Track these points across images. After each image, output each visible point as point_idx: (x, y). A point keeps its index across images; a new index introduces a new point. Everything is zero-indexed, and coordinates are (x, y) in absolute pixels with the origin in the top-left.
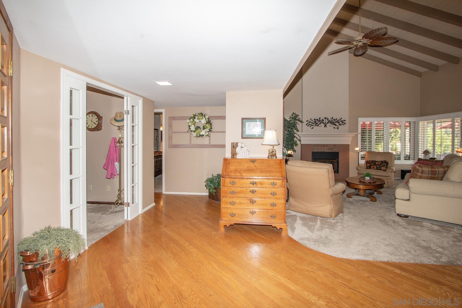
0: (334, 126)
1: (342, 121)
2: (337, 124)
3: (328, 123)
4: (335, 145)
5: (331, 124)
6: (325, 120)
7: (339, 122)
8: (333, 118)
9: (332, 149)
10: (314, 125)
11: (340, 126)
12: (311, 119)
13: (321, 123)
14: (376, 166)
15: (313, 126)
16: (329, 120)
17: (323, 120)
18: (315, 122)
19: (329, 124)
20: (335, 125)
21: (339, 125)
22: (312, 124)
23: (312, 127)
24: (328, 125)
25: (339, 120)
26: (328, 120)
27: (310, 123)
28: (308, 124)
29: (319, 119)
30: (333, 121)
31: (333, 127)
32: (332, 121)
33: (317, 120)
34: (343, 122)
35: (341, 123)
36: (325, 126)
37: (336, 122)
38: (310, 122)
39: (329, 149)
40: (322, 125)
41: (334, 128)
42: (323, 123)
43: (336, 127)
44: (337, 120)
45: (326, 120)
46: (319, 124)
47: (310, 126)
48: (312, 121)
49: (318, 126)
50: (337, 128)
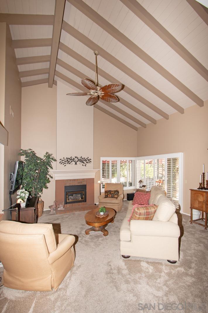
0: (83, 164)
1: (88, 160)
2: (85, 162)
3: (78, 161)
4: (84, 179)
5: (80, 162)
6: (75, 158)
7: (86, 161)
8: (82, 157)
9: (81, 182)
10: (67, 163)
11: (87, 164)
12: (64, 158)
13: (72, 161)
14: (111, 195)
15: (66, 163)
16: (79, 159)
17: (74, 159)
18: (67, 160)
19: (79, 162)
20: (83, 163)
21: (87, 162)
22: (65, 162)
23: (65, 164)
24: (78, 163)
25: (86, 159)
26: (78, 158)
27: (63, 162)
28: (61, 163)
29: (71, 158)
30: (82, 160)
31: (82, 164)
32: (81, 159)
33: (69, 158)
35: (88, 161)
36: (76, 163)
37: (84, 160)
38: (63, 161)
39: (79, 183)
40: (74, 163)
41: (83, 165)
42: (74, 161)
43: (84, 164)
44: (85, 159)
45: (77, 158)
46: (71, 162)
47: (63, 164)
48: (65, 159)
49: (70, 163)
50: (85, 166)
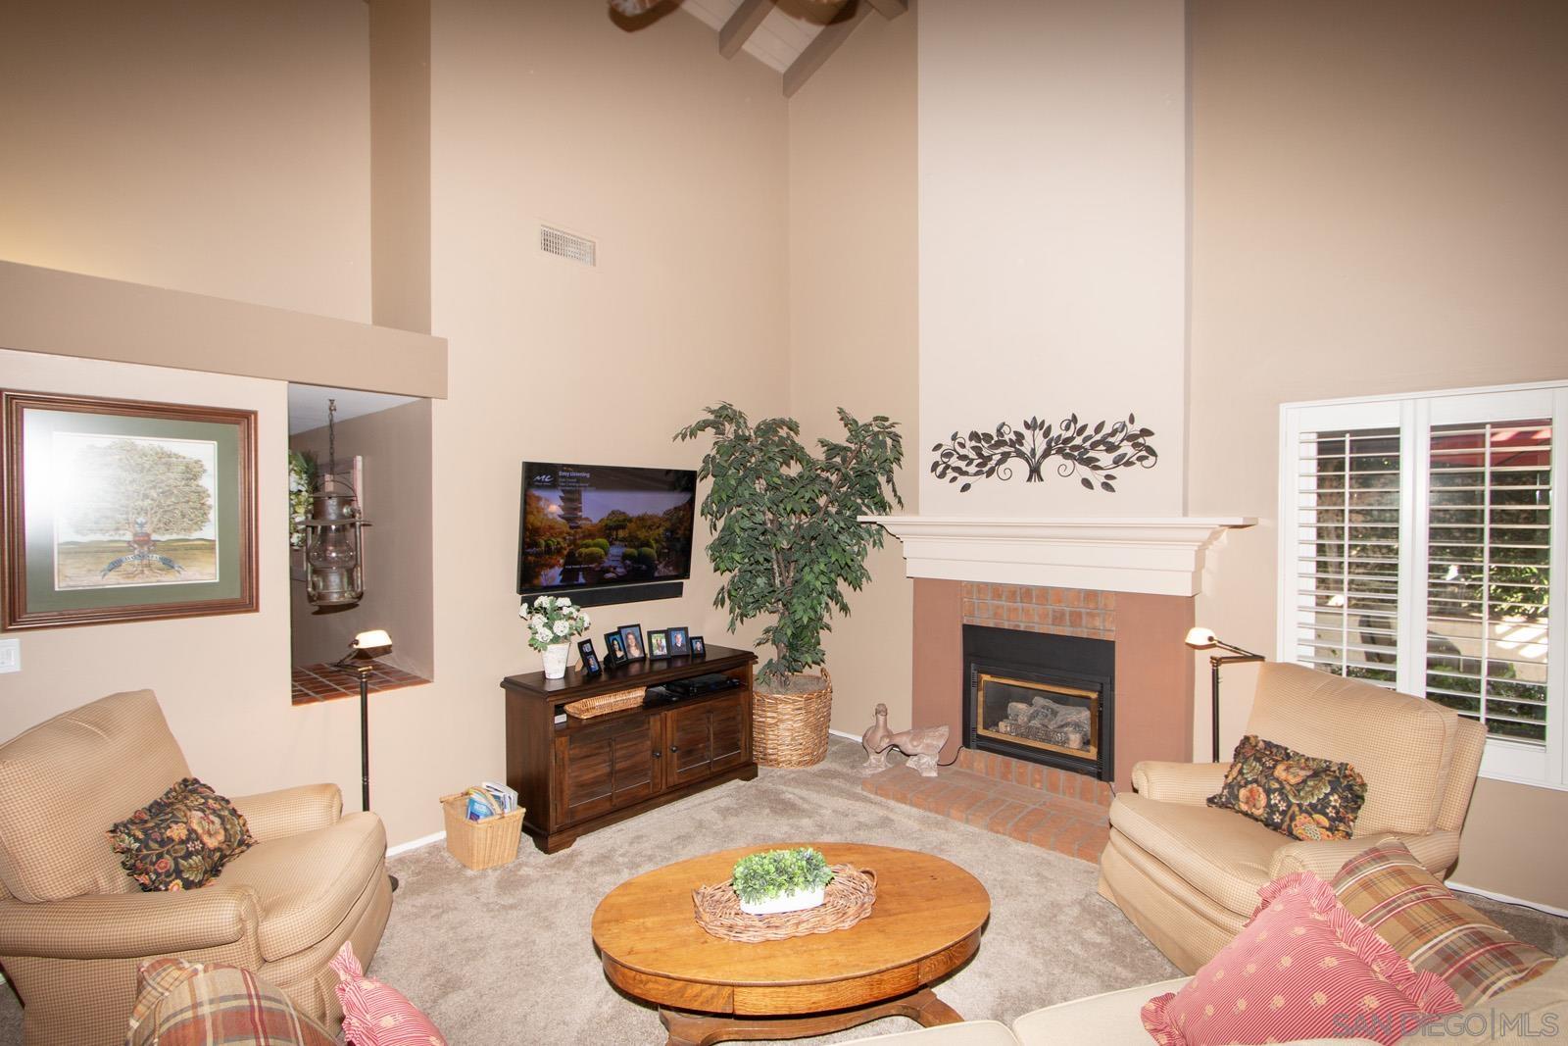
0: (1085, 471)
1: (1130, 438)
2: (1105, 459)
3: (1046, 454)
4: (1091, 595)
5: (1067, 456)
6: (1027, 434)
7: (1111, 448)
8: (1074, 419)
9: (1076, 617)
10: (972, 469)
11: (1120, 472)
12: (954, 438)
13: (1005, 456)
14: (1268, 792)
15: (966, 473)
16: (1054, 434)
17: (1020, 436)
18: (978, 450)
19: (1055, 460)
20: (1092, 464)
21: (1117, 462)
22: (962, 464)
23: (962, 480)
24: (1051, 465)
25: (1113, 433)
26: (1046, 434)
27: (954, 461)
28: (940, 469)
29: (999, 432)
30: (1078, 441)
31: (1076, 479)
32: (1072, 439)
33: (987, 437)
34: (1142, 445)
35: (1127, 448)
36: (1035, 472)
37: (1094, 446)
38: (948, 455)
39: (1058, 618)
40: (1018, 467)
41: (1087, 483)
42: (1020, 454)
43: (1098, 478)
44: (1107, 430)
45: (1039, 434)
46: (1000, 463)
47: (950, 474)
48: (962, 446)
49: (990, 473)
50: (1107, 487)
